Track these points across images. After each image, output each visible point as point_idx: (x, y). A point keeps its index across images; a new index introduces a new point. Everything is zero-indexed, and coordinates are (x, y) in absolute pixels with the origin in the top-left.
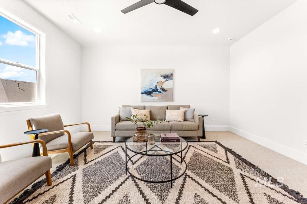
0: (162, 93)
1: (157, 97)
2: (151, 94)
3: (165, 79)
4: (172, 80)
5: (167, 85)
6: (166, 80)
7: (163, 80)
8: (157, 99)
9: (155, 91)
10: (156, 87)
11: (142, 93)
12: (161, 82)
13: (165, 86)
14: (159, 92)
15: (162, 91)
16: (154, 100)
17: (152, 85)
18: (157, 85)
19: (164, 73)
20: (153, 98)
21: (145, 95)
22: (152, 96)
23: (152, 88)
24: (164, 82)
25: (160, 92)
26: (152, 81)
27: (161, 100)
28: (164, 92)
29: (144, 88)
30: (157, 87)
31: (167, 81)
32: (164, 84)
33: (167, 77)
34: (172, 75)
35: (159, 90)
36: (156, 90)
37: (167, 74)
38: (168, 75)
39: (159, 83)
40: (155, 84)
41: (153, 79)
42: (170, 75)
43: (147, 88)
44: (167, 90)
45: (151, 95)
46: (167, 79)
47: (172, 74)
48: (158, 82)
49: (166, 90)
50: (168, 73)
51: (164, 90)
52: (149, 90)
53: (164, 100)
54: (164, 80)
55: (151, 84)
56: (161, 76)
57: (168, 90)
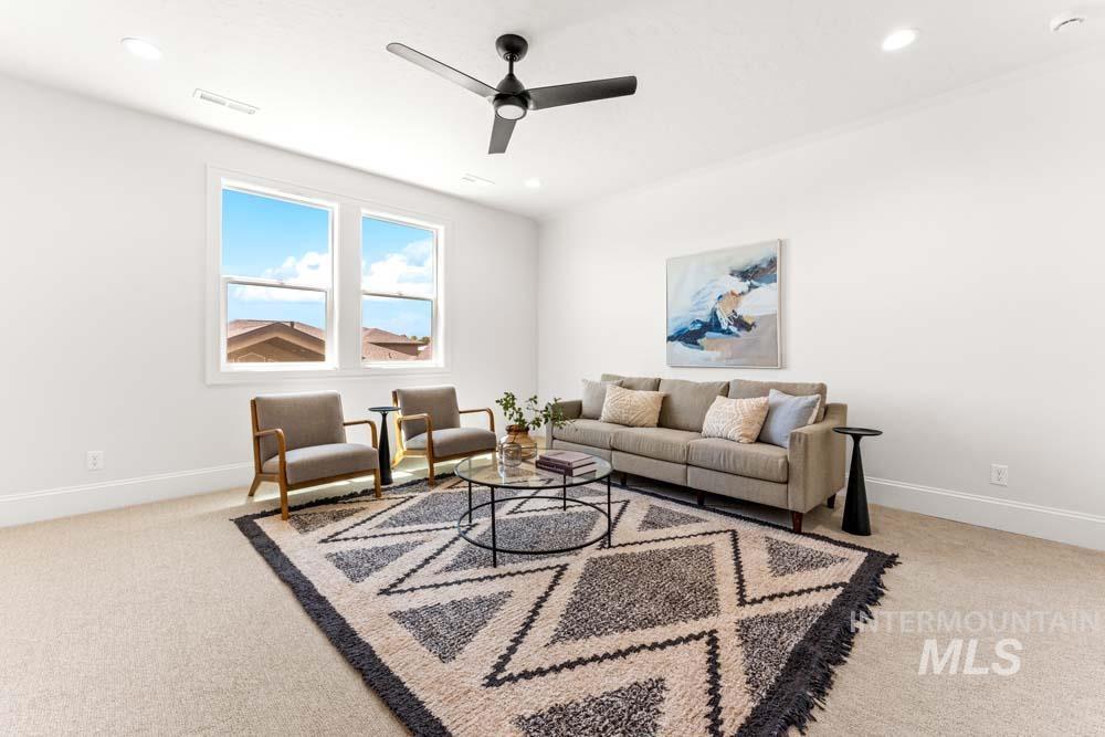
0: (737, 336)
1: (717, 350)
2: (699, 341)
3: (748, 283)
4: (773, 285)
5: (756, 303)
6: (751, 287)
7: (739, 285)
8: (718, 359)
9: (711, 330)
10: (714, 314)
11: (670, 339)
12: (733, 294)
13: (746, 310)
14: (723, 332)
15: (734, 329)
16: (709, 359)
17: (704, 309)
18: (717, 306)
19: (742, 262)
20: (704, 353)
21: (679, 345)
22: (702, 349)
23: (702, 320)
24: (743, 293)
25: (729, 332)
26: (701, 295)
27: (732, 362)
28: (743, 333)
29: (676, 319)
30: (718, 313)
31: (753, 291)
32: (744, 300)
33: (757, 274)
34: (772, 263)
35: (724, 327)
36: (713, 325)
37: (754, 264)
38: (756, 266)
39: (724, 301)
40: (711, 304)
41: (704, 289)
42: (764, 266)
43: (685, 320)
44: (753, 324)
45: (696, 344)
46: (755, 283)
47: (775, 259)
48: (721, 297)
49: (750, 322)
50: (757, 257)
51: (742, 324)
52: (691, 328)
53: (743, 361)
54: (744, 286)
55: (695, 308)
56: (732, 275)
57: (757, 324)
